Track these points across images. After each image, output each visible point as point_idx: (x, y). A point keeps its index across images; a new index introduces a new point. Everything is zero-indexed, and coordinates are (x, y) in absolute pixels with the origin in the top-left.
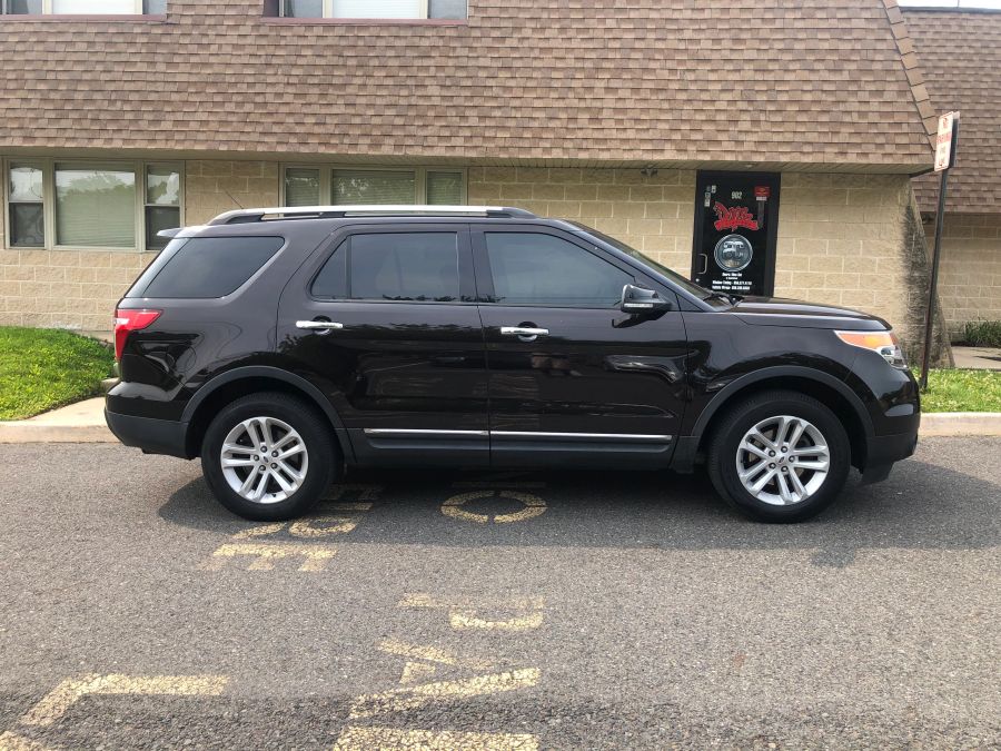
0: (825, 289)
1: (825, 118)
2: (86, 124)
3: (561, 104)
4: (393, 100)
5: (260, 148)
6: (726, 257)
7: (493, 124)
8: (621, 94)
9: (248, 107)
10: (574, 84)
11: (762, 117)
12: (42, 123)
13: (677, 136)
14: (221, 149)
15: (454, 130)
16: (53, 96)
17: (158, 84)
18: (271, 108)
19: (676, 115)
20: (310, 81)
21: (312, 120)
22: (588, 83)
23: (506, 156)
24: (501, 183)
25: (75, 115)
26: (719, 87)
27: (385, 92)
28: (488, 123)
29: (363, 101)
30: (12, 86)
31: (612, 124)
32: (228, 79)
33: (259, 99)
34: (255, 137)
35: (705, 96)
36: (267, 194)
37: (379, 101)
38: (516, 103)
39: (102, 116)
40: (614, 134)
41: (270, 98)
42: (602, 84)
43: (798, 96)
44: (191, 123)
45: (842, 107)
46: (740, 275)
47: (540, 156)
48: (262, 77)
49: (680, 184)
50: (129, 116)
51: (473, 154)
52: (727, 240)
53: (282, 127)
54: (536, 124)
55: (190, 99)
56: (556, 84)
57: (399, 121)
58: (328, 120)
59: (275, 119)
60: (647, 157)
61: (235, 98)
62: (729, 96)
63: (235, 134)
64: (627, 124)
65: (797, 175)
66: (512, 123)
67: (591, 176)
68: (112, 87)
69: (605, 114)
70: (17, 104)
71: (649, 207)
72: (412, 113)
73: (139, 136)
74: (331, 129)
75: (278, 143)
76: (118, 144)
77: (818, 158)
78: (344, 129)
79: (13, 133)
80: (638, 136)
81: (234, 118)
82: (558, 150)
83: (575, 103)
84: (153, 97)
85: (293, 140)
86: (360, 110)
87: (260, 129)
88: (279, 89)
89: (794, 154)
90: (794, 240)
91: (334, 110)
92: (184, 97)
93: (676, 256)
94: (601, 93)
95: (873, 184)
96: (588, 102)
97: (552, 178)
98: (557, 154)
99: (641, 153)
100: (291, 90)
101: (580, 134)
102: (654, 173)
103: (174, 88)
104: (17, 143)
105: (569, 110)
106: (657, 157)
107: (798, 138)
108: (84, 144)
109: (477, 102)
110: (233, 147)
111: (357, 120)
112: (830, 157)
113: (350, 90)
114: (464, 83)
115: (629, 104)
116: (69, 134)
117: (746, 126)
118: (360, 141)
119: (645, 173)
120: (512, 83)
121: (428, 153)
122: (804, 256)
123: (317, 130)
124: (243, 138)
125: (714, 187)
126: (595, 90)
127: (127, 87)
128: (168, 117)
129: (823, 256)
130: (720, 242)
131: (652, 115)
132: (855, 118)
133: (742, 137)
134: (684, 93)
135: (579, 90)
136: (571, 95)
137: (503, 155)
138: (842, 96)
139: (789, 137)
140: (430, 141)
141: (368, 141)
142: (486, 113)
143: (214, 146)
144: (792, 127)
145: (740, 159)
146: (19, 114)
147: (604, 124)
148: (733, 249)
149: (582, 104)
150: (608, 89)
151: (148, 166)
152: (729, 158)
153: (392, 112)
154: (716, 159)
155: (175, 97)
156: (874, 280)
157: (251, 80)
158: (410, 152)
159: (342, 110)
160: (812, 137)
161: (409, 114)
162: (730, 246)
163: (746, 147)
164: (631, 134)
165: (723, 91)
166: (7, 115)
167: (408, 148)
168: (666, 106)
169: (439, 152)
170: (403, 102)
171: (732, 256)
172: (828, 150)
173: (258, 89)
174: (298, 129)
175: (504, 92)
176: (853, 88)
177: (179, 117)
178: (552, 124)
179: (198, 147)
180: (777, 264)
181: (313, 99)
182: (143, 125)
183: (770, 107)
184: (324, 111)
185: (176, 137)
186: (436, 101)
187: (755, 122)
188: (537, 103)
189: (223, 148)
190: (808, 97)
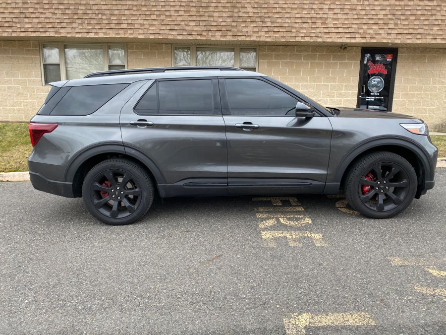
0: (415, 100)
1: (426, 22)
2: (85, 26)
3: (309, 16)
4: (231, 14)
5: (170, 37)
6: (373, 86)
7: (278, 25)
8: (336, 11)
9: (163, 17)
10: (314, 6)
11: (399, 22)
12: (64, 25)
13: (361, 31)
14: (151, 37)
15: (260, 28)
16: (67, 12)
17: (118, 6)
18: (174, 18)
19: (361, 21)
20: (191, 4)
21: (193, 23)
22: (320, 6)
23: (284, 40)
24: (274, 53)
25: (79, 21)
26: (379, 8)
27: (227, 10)
28: (275, 25)
29: (217, 14)
30: (47, 6)
31: (332, 25)
32: (151, 4)
33: (167, 13)
34: (167, 32)
35: (373, 12)
36: (166, 59)
37: (224, 15)
38: (288, 15)
39: (92, 22)
40: (333, 30)
41: (172, 13)
42: (327, 7)
43: (415, 12)
44: (136, 25)
45: (434, 18)
46: (378, 94)
47: (300, 40)
48: (168, 3)
49: (354, 53)
50: (106, 22)
51: (269, 39)
52: (374, 78)
53: (179, 27)
54: (297, 25)
55: (134, 13)
56: (305, 7)
57: (234, 24)
58: (201, 24)
59: (176, 23)
60: (348, 41)
61: (155, 13)
62: (383, 12)
63: (157, 30)
64: (339, 26)
65: (406, 49)
66: (286, 25)
67: (315, 50)
68: (96, 7)
69: (329, 21)
70: (50, 15)
71: (340, 64)
72: (240, 20)
73: (111, 31)
74: (203, 28)
75: (178, 34)
76: (101, 35)
77: (424, 41)
78: (209, 28)
79: (49, 30)
80: (344, 31)
81: (156, 23)
82: (308, 37)
83: (315, 15)
84: (117, 12)
85: (185, 33)
86: (216, 19)
87: (169, 28)
88: (177, 8)
89: (413, 39)
90: (403, 78)
91: (204, 19)
92: (131, 12)
93: (352, 86)
94: (327, 11)
95: (439, 53)
96: (321, 15)
97: (297, 51)
98: (307, 39)
99: (345, 39)
100: (182, 9)
101: (318, 30)
102: (345, 48)
103: (125, 7)
104: (52, 35)
105: (312, 19)
106: (353, 41)
107: (415, 32)
108: (85, 35)
109: (270, 15)
110: (157, 36)
111: (215, 24)
112: (429, 40)
113: (211, 9)
114: (263, 6)
115: (339, 16)
116: (77, 30)
117: (391, 26)
118: (217, 34)
119: (341, 48)
120: (286, 6)
121: (248, 39)
122: (407, 85)
123: (196, 28)
124: (161, 32)
125: (369, 55)
126: (324, 9)
127: (103, 7)
128: (124, 22)
129: (415, 85)
130: (370, 79)
131: (350, 21)
132: (440, 22)
133: (390, 31)
134: (364, 11)
135: (316, 9)
136: (313, 12)
137: (283, 40)
138: (434, 12)
139: (411, 31)
140: (249, 34)
141: (220, 34)
142: (274, 20)
143: (147, 36)
144: (411, 26)
145: (390, 41)
146: (51, 20)
147: (328, 26)
148: (376, 83)
149: (318, 16)
150: (330, 9)
151: (109, 46)
152: (385, 41)
153: (231, 19)
154: (379, 41)
155: (127, 12)
156: (436, 96)
157: (163, 4)
158: (240, 39)
159: (207, 19)
160: (421, 31)
161: (239, 21)
162: (374, 81)
163: (393, 36)
164: (341, 30)
165: (381, 10)
166: (46, 21)
167: (239, 37)
168: (356, 17)
169: (254, 38)
170: (236, 15)
171: (375, 86)
172: (428, 37)
173: (167, 8)
174: (187, 28)
175: (282, 10)
176: (438, 9)
177: (130, 22)
178: (305, 25)
179: (140, 37)
180: (395, 89)
181: (193, 13)
182: (113, 26)
183: (403, 17)
184: (198, 19)
185: (129, 32)
186: (251, 15)
187: (396, 24)
188: (298, 16)
189: (152, 37)
190: (419, 13)
